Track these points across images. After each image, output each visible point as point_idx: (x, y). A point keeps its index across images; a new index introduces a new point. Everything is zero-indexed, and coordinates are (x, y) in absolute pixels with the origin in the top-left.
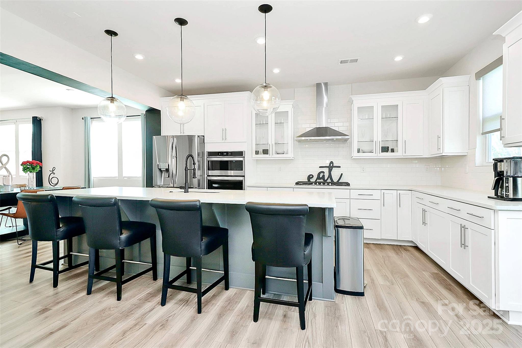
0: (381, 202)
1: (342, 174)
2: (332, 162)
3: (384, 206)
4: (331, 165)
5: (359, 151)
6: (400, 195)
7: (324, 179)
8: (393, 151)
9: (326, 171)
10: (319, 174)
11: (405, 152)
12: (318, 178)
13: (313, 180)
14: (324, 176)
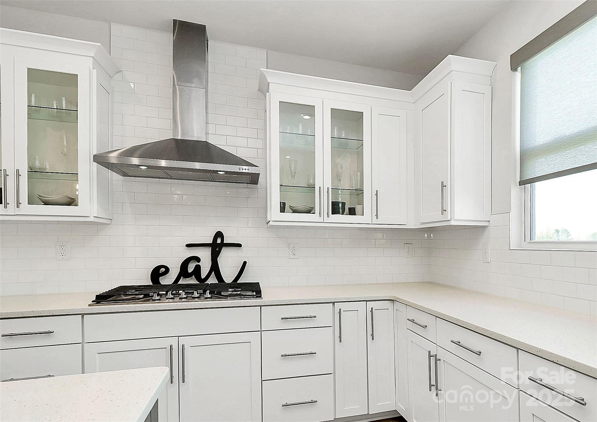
0: (334, 332)
1: (245, 263)
2: (219, 235)
3: (340, 342)
4: (219, 241)
5: (283, 210)
6: (372, 311)
7: (198, 277)
8: (352, 212)
9: (205, 255)
10: (185, 265)
11: (377, 215)
12: (184, 272)
13: (167, 280)
14: (198, 268)
